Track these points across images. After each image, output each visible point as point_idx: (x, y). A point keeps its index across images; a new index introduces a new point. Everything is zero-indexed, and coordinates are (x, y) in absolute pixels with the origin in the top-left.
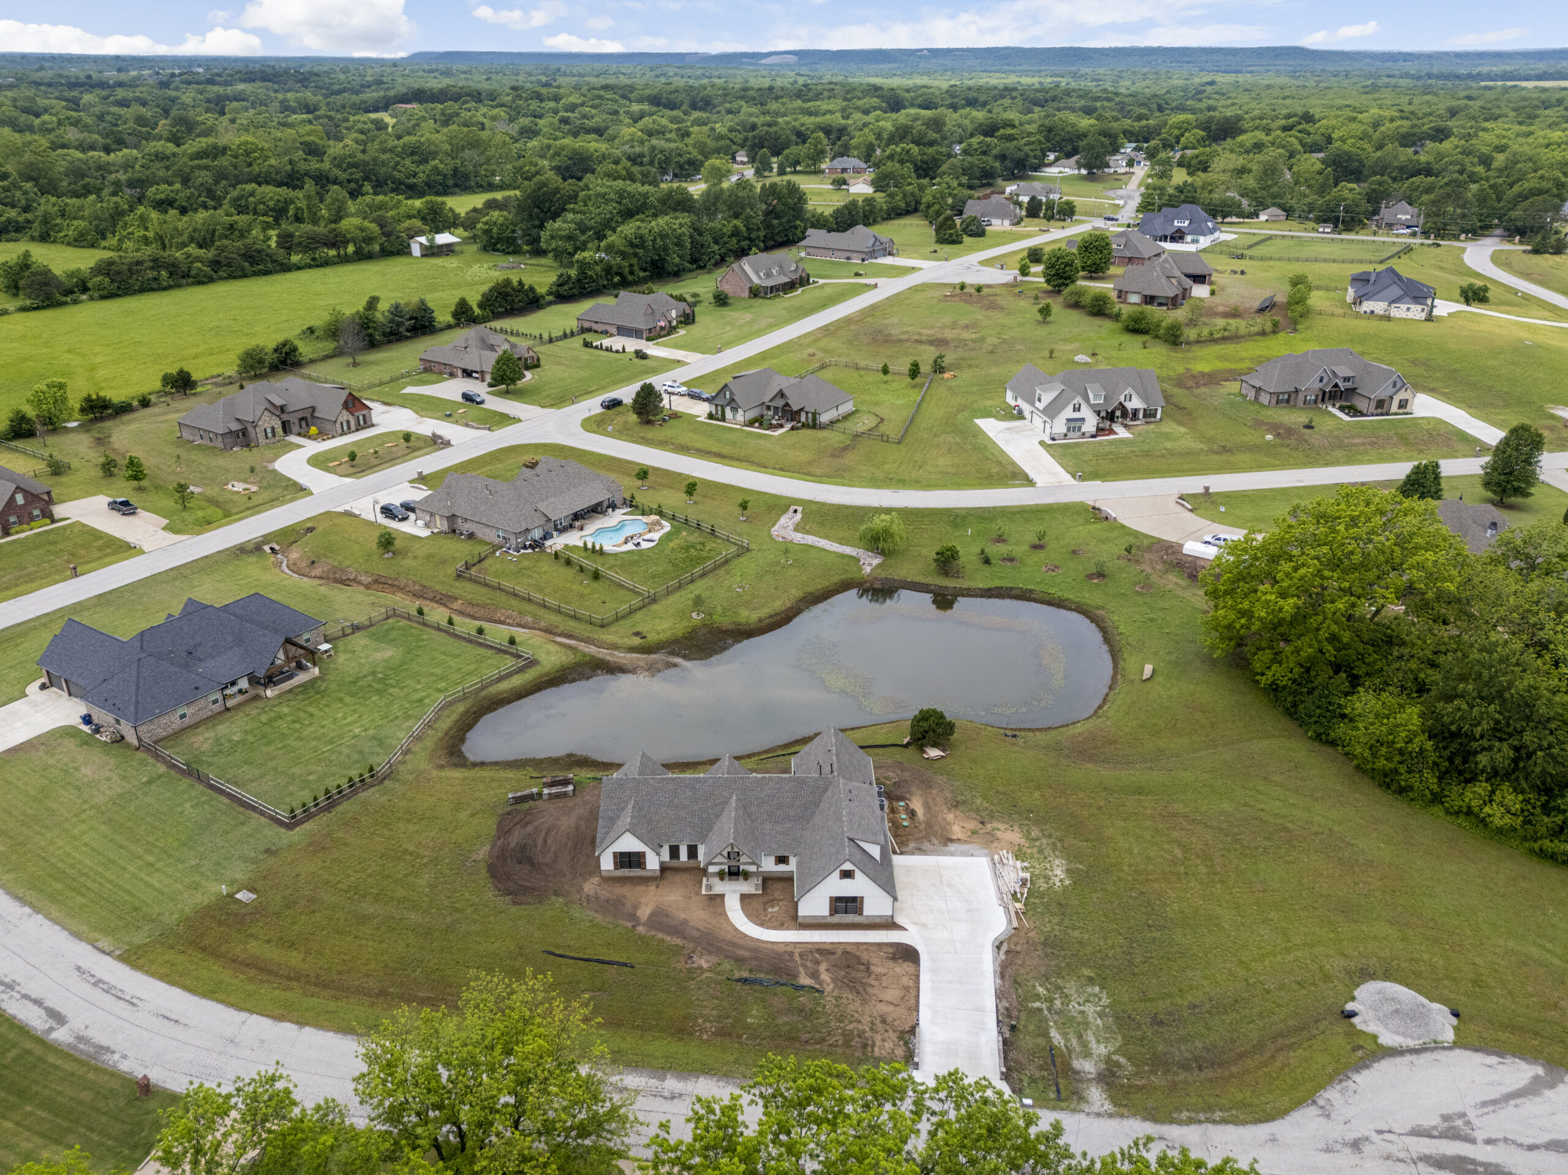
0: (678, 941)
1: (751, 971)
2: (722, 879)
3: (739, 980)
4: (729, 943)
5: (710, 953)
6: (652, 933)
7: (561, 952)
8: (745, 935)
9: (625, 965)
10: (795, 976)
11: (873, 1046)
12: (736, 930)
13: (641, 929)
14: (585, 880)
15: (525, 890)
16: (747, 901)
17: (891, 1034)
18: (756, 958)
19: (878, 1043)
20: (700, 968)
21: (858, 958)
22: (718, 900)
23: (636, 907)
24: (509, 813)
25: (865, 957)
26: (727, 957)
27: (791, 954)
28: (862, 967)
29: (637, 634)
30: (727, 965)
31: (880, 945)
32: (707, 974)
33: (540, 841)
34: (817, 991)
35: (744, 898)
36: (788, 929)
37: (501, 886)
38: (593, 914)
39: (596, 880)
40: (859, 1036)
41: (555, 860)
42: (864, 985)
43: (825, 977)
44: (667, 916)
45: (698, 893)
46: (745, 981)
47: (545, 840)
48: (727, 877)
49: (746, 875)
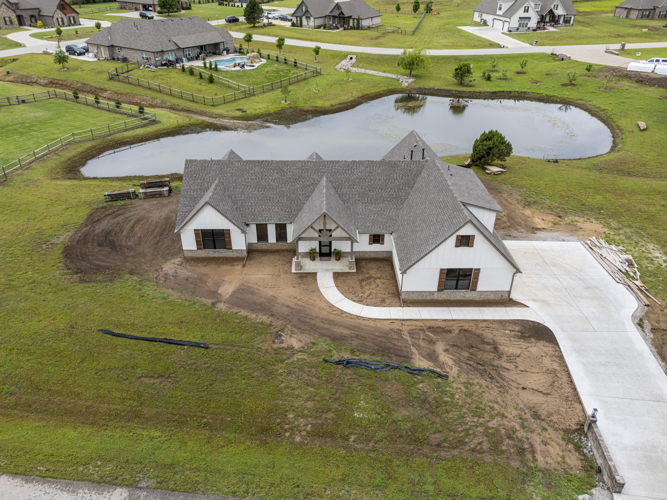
0: (264, 318)
1: (352, 352)
2: (313, 259)
3: (339, 363)
4: (324, 320)
5: (302, 331)
6: (235, 310)
7: (121, 331)
8: (343, 312)
9: (198, 345)
10: (408, 358)
11: (533, 452)
12: (331, 306)
13: (222, 306)
14: (166, 260)
15: (98, 269)
16: (341, 279)
17: (551, 433)
18: (357, 336)
19: (539, 447)
20: (291, 348)
21: (480, 337)
22: (310, 278)
23: (218, 285)
24: (103, 208)
25: (488, 335)
26: (322, 335)
27: (399, 332)
28: (488, 347)
29: (239, 110)
30: (323, 345)
31: (502, 323)
32: (300, 356)
33: (128, 227)
34: (440, 376)
35: (337, 276)
36: (390, 305)
37: (72, 266)
38: (170, 291)
39: (177, 260)
40: (509, 437)
41: (139, 243)
42: (496, 368)
43: (445, 358)
44: (253, 293)
45: (288, 271)
46: (347, 364)
47: (132, 228)
48: (318, 258)
49: (339, 255)
